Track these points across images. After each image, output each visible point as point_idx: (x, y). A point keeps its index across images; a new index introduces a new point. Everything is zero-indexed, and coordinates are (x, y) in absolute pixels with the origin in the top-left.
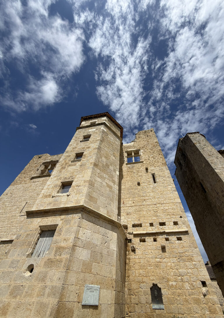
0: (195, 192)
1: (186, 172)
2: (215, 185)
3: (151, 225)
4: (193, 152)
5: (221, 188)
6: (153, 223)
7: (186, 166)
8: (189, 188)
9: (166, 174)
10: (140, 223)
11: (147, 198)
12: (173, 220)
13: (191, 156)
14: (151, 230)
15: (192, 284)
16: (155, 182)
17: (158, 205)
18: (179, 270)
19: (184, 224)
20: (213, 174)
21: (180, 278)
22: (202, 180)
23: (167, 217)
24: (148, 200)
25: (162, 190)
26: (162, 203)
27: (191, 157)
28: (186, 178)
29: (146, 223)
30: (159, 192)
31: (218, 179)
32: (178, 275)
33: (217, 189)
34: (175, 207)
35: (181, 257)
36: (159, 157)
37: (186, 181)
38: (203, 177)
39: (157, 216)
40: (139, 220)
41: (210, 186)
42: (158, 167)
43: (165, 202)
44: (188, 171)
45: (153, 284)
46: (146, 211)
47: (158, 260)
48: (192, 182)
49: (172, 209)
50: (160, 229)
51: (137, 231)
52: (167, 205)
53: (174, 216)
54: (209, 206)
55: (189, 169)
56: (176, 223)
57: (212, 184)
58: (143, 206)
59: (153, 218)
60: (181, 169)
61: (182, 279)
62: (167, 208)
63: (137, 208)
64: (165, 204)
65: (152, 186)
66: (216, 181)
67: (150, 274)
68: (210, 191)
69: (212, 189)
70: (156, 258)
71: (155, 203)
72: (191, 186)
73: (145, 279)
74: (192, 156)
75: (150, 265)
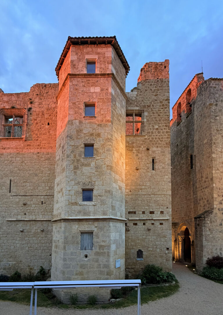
0: (182, 162)
1: (182, 132)
2: (204, 168)
3: (144, 213)
4: (203, 115)
5: (207, 175)
6: (145, 212)
7: (186, 126)
8: (178, 153)
9: (167, 159)
10: (135, 211)
11: (143, 187)
12: (161, 210)
13: (199, 118)
14: (143, 217)
15: (161, 250)
16: (153, 169)
17: (152, 196)
18: (156, 243)
19: (168, 214)
20: (209, 158)
21: (155, 246)
22: (195, 156)
23: (157, 207)
24: (144, 190)
25: (158, 180)
26: (156, 194)
27: (197, 120)
28: (180, 140)
29: (140, 211)
30: (155, 181)
31: (209, 165)
32: (155, 245)
33: (204, 173)
34: (165, 199)
35: (159, 235)
36: (165, 130)
37: (178, 144)
38: (198, 153)
39: (149, 206)
40: (134, 208)
41: (199, 167)
42: (160, 147)
43: (158, 193)
44: (184, 133)
45: (139, 250)
46: (141, 200)
47: (144, 237)
48: (183, 149)
49: (163, 200)
50: (150, 217)
51: (132, 217)
52: (159, 196)
53: (162, 207)
54: (188, 182)
55: (187, 131)
56: (162, 212)
57: (202, 166)
58: (139, 195)
59: (146, 207)
60: (178, 124)
61: (156, 247)
62: (158, 199)
63: (134, 196)
64: (158, 195)
65: (150, 174)
66: (208, 165)
67: (138, 245)
68: (197, 171)
69: (199, 170)
70: (143, 236)
71: (149, 194)
72: (181, 153)
73: (134, 247)
74: (200, 120)
75: (138, 240)
